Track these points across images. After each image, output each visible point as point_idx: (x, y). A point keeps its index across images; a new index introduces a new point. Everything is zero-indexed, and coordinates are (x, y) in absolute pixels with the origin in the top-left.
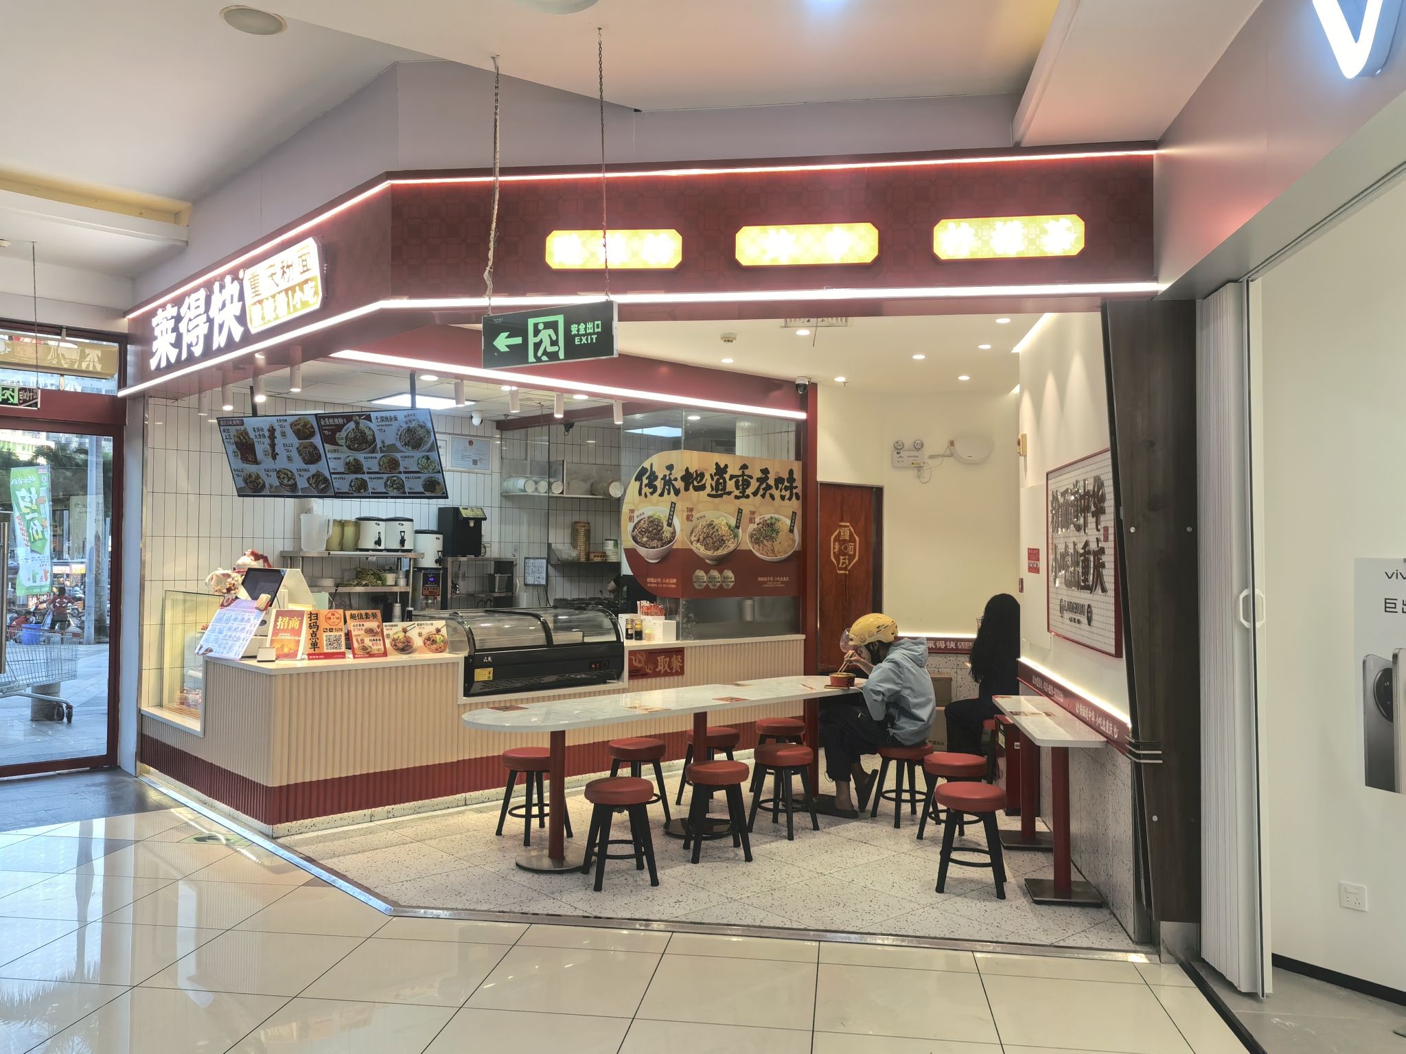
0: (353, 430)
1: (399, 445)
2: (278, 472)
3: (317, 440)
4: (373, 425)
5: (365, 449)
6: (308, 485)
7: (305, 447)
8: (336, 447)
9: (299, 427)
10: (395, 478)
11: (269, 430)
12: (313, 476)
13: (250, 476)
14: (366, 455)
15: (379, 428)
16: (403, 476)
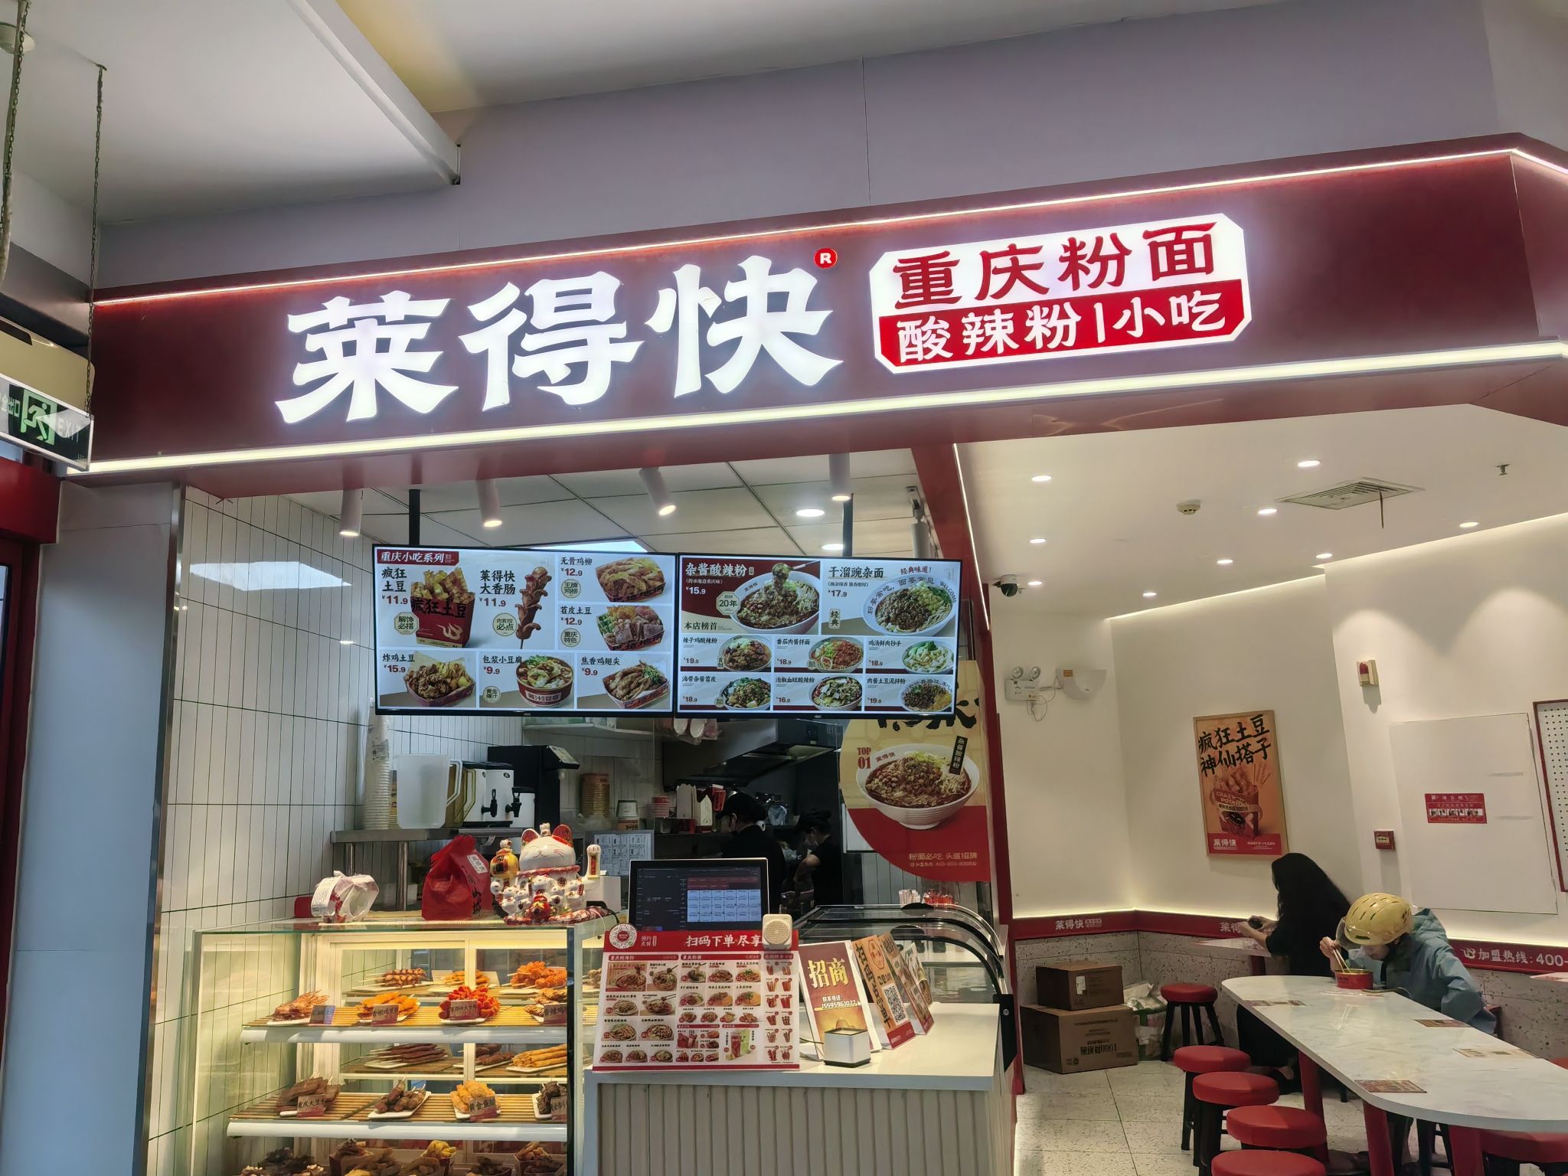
0: (767, 589)
1: (872, 621)
2: (523, 665)
3: (664, 606)
4: (819, 584)
5: (785, 625)
6: (604, 691)
7: (625, 616)
8: (710, 620)
9: (624, 576)
10: (843, 681)
11: (529, 579)
12: (625, 674)
13: (434, 670)
14: (782, 637)
15: (832, 588)
16: (862, 679)
